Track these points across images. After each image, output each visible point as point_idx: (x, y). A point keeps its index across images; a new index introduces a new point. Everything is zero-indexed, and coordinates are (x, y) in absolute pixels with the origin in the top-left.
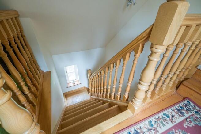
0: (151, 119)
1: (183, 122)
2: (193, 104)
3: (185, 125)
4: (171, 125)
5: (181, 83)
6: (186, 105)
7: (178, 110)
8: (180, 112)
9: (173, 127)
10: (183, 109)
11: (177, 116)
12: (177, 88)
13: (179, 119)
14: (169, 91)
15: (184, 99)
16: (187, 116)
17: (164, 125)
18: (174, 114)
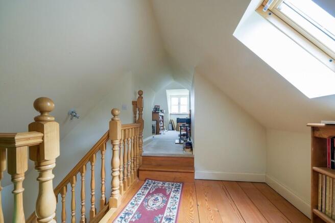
0: (131, 202)
1: (149, 191)
2: (150, 181)
3: (151, 192)
4: (144, 197)
5: (138, 171)
6: (147, 183)
7: (145, 188)
8: (146, 188)
9: (146, 197)
10: (147, 186)
11: (145, 191)
12: (138, 176)
13: (146, 192)
14: (134, 181)
15: (145, 181)
16: (150, 188)
17: (140, 199)
18: (143, 191)
